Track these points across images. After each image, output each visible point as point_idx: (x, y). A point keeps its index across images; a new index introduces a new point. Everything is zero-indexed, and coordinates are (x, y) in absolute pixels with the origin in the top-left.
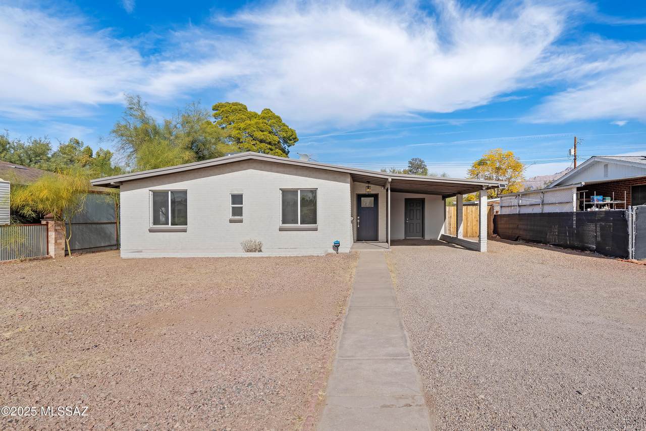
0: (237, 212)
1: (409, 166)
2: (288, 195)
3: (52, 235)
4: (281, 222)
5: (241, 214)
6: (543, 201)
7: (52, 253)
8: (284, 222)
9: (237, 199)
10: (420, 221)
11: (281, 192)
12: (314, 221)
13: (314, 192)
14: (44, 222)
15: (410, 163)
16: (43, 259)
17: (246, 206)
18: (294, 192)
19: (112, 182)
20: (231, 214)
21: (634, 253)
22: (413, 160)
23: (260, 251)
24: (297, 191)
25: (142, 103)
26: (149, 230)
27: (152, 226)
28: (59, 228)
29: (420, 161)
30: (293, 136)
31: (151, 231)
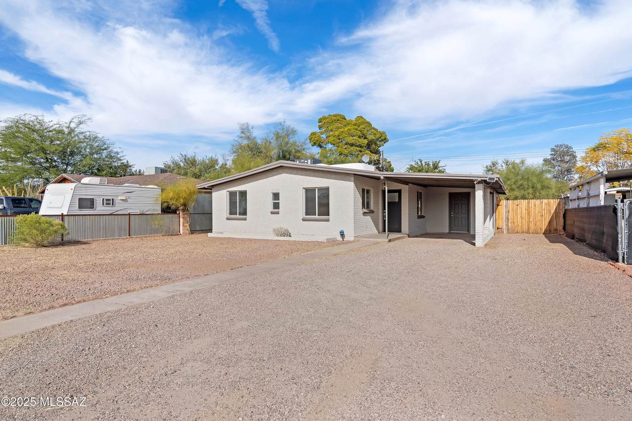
0: (276, 206)
1: (552, 154)
2: (309, 192)
3: (181, 220)
4: (304, 214)
5: (278, 208)
6: (589, 194)
7: (181, 232)
8: (307, 214)
9: (276, 196)
10: (466, 216)
11: (304, 190)
12: (327, 213)
13: (327, 189)
14: (178, 213)
15: (553, 150)
16: (176, 235)
17: (281, 201)
18: (313, 190)
19: (206, 187)
20: (272, 207)
21: (626, 256)
22: (557, 146)
23: (290, 236)
24: (315, 190)
25: (250, 128)
26: (226, 218)
27: (228, 216)
28: (186, 216)
29: (567, 147)
30: (383, 138)
31: (228, 219)
